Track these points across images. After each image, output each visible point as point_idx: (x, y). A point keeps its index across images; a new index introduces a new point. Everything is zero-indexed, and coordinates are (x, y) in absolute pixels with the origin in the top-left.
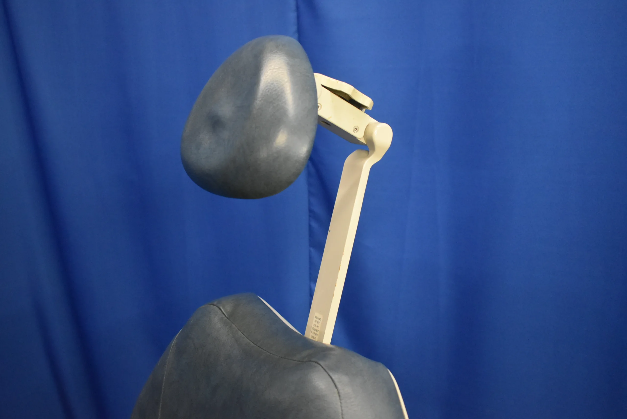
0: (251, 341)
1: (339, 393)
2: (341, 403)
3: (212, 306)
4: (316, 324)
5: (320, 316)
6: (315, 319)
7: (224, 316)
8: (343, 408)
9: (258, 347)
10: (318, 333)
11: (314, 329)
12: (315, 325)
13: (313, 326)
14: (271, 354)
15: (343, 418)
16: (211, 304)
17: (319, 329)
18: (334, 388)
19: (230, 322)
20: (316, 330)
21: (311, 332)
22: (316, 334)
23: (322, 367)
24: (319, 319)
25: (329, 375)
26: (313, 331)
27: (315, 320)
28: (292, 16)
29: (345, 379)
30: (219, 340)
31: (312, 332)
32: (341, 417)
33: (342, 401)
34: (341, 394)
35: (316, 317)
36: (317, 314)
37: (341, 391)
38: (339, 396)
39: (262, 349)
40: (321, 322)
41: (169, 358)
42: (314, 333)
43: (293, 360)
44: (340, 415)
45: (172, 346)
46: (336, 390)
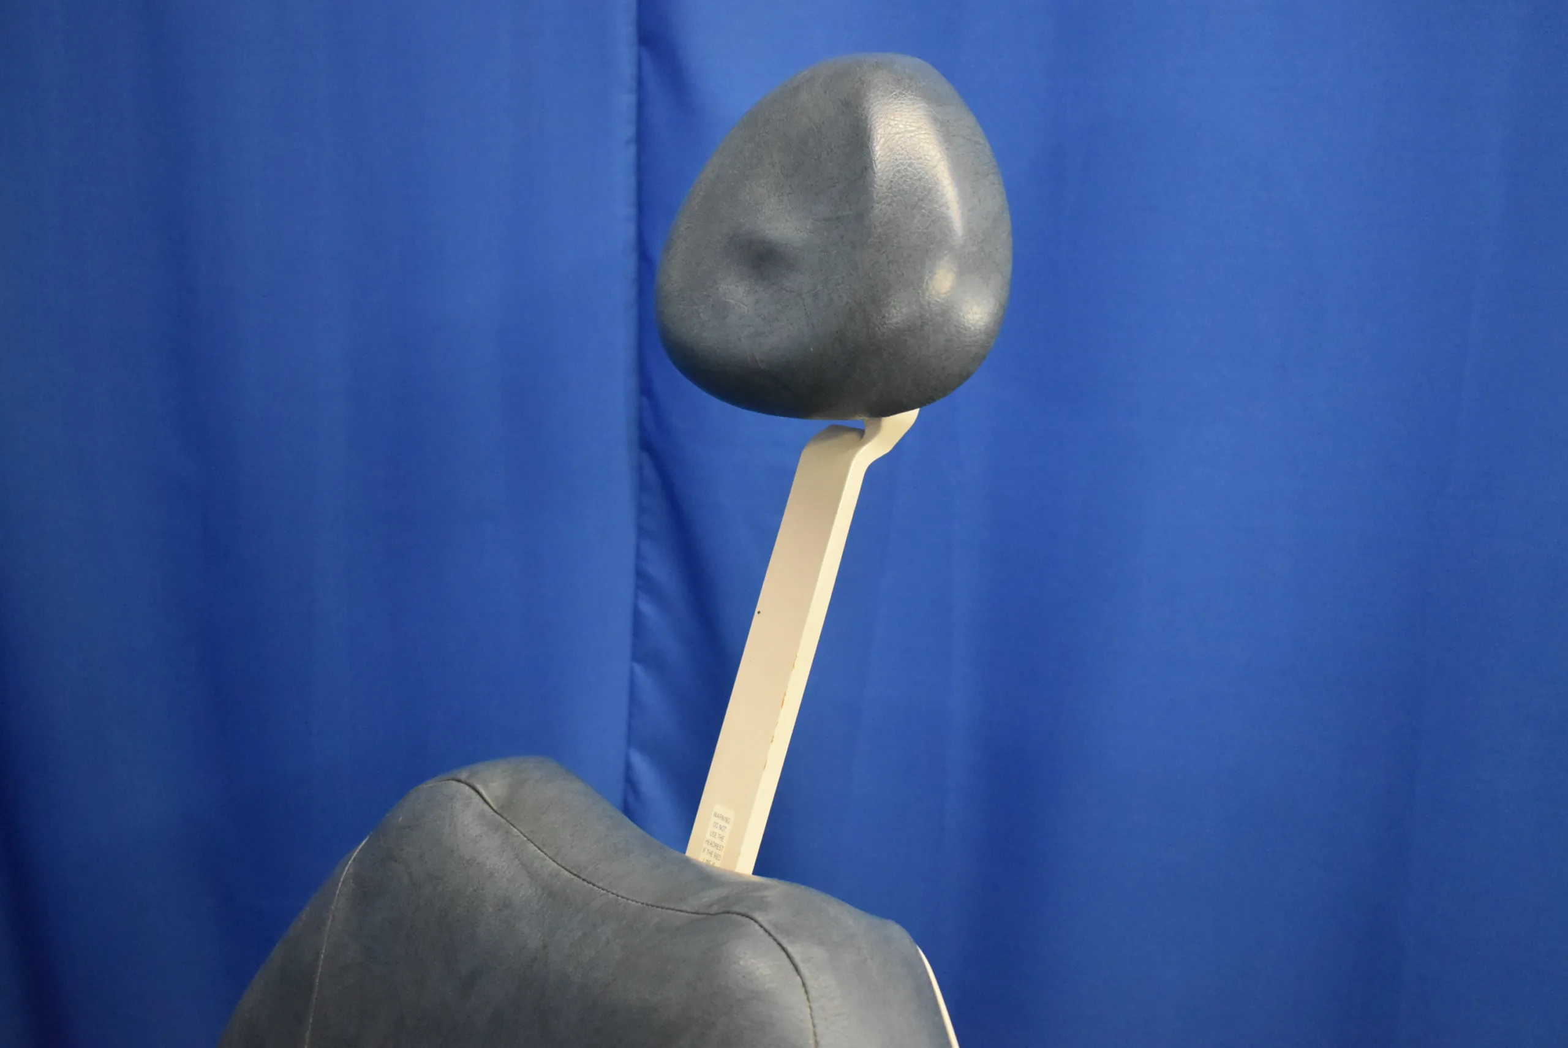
0: (563, 867)
1: (804, 985)
2: (811, 1008)
3: (454, 783)
4: (717, 831)
5: (730, 814)
6: (714, 819)
7: (486, 807)
8: (816, 1022)
9: (584, 880)
10: (722, 853)
11: (711, 844)
12: (714, 834)
13: (708, 837)
14: (620, 898)
15: (817, 1043)
16: (453, 779)
17: (724, 843)
18: (795, 973)
19: (503, 820)
20: (716, 846)
21: (702, 850)
22: (716, 856)
23: (761, 926)
24: (726, 820)
25: (780, 944)
26: (709, 847)
27: (715, 822)
28: (625, 101)
29: (818, 953)
30: (478, 863)
31: (706, 850)
32: (812, 1042)
33: (815, 1006)
34: (809, 989)
35: (716, 815)
36: (719, 809)
37: (810, 982)
38: (806, 992)
39: (594, 885)
40: (729, 827)
41: (333, 907)
42: (711, 853)
43: (681, 911)
44: (811, 1035)
45: (342, 880)
46: (798, 978)
